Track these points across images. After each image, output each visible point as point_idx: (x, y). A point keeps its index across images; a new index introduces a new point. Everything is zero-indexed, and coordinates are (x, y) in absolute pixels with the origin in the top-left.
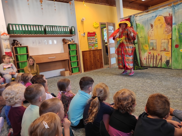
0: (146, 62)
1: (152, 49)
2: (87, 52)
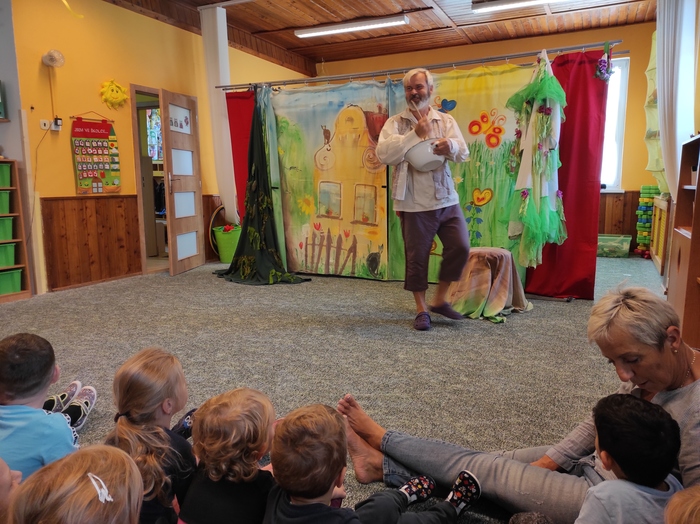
0: (304, 258)
1: (324, 213)
2: (69, 202)
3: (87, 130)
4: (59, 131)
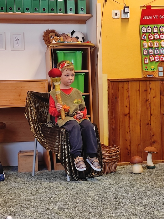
3: (156, 17)
4: (128, 18)
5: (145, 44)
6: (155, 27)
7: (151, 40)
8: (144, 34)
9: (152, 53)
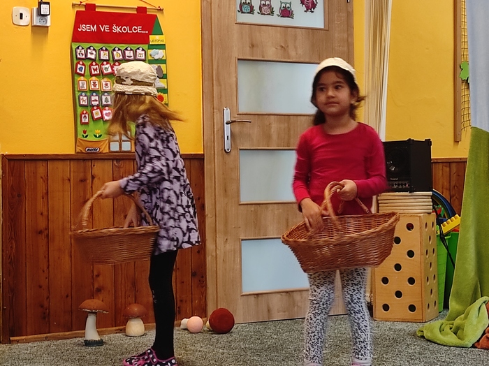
2: (60, 165)
3: (105, 28)
4: (48, 27)
5: (82, 83)
6: (104, 49)
7: (95, 75)
8: (81, 63)
9: (98, 103)
